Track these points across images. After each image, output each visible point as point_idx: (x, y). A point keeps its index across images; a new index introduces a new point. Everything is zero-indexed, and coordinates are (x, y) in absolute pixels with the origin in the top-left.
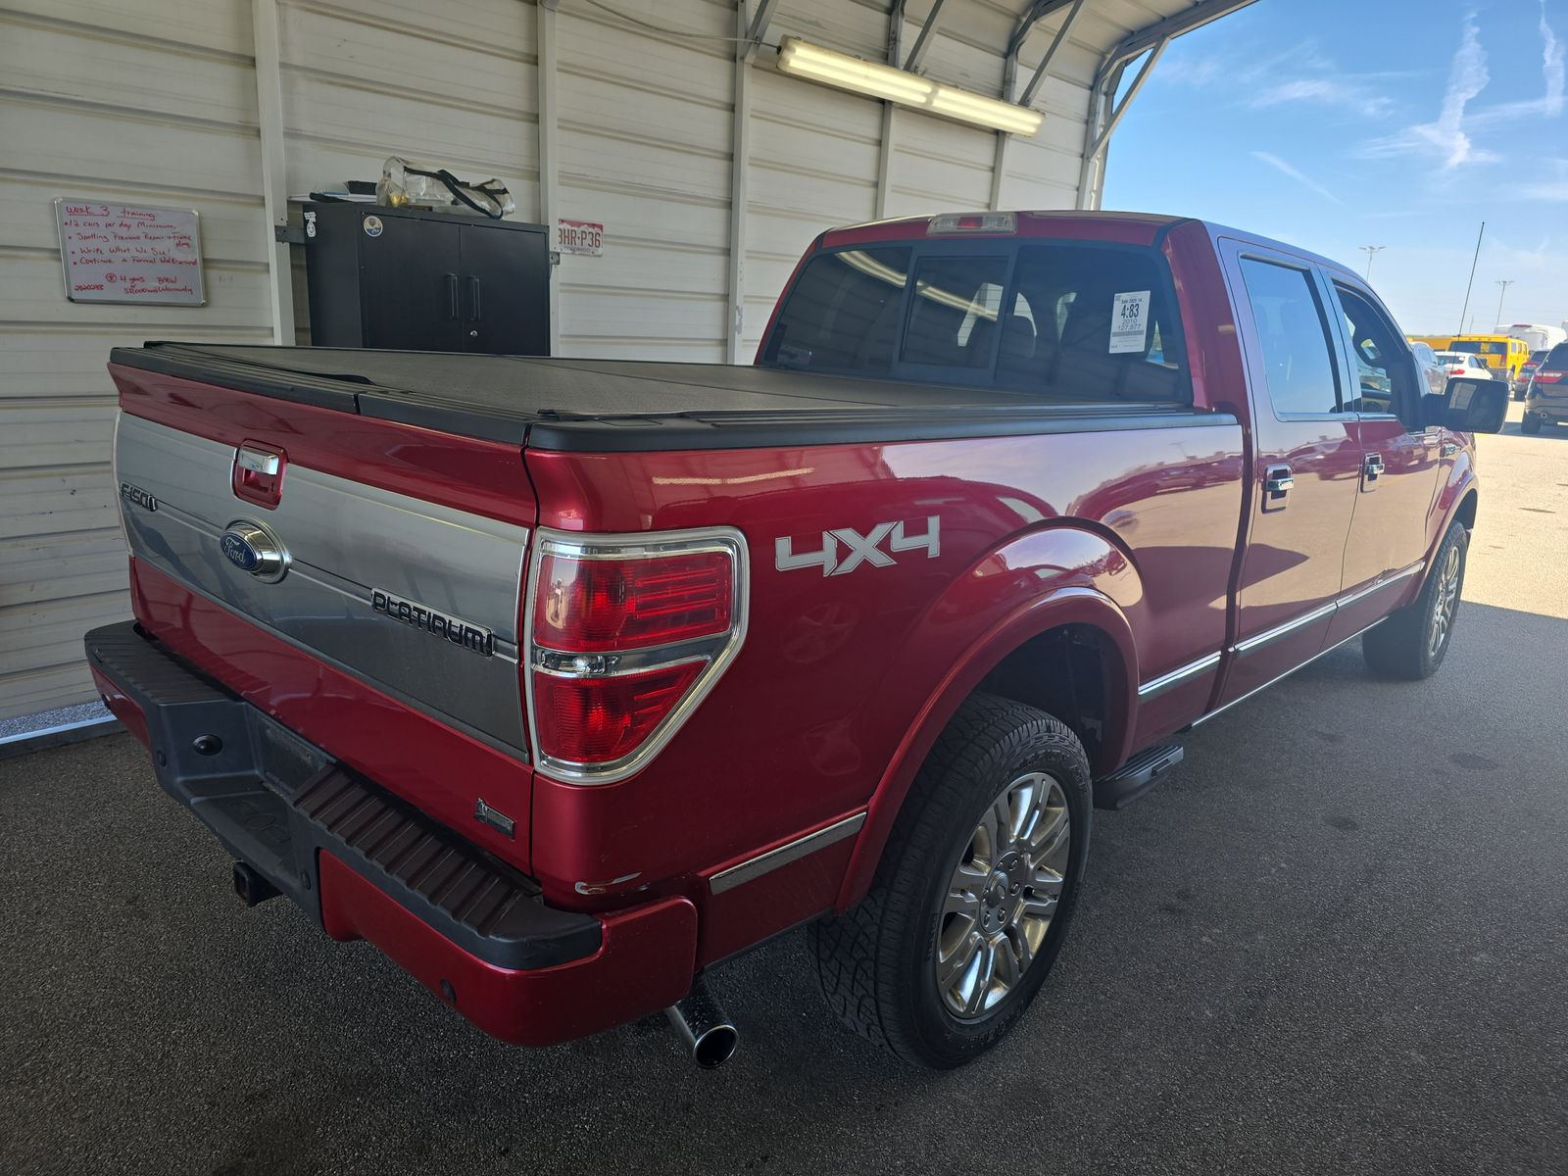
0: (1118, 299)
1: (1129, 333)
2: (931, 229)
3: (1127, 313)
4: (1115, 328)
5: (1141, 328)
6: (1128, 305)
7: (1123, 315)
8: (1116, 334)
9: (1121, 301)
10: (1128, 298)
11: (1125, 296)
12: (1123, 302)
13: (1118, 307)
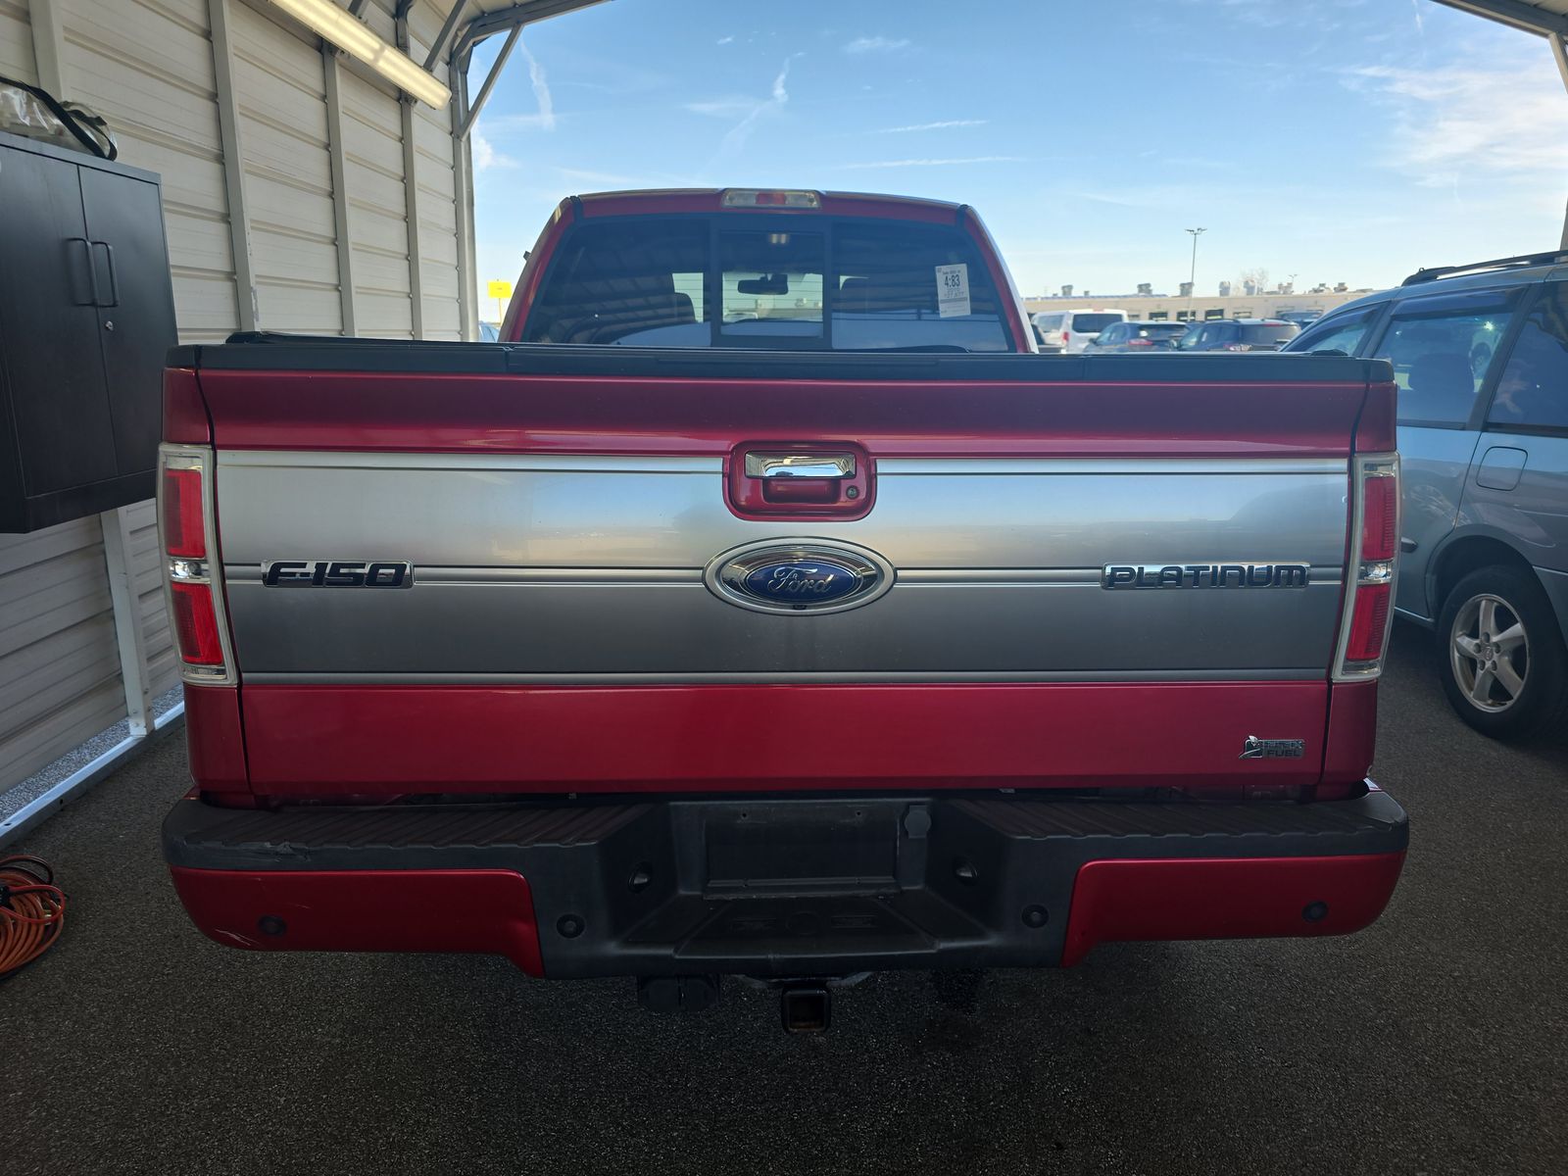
0: (939, 271)
1: (955, 300)
2: (727, 203)
3: (950, 283)
4: (941, 297)
5: (964, 296)
6: (949, 276)
7: (947, 284)
8: (944, 301)
9: (942, 273)
10: (949, 271)
11: (944, 268)
12: (944, 273)
13: (940, 278)
